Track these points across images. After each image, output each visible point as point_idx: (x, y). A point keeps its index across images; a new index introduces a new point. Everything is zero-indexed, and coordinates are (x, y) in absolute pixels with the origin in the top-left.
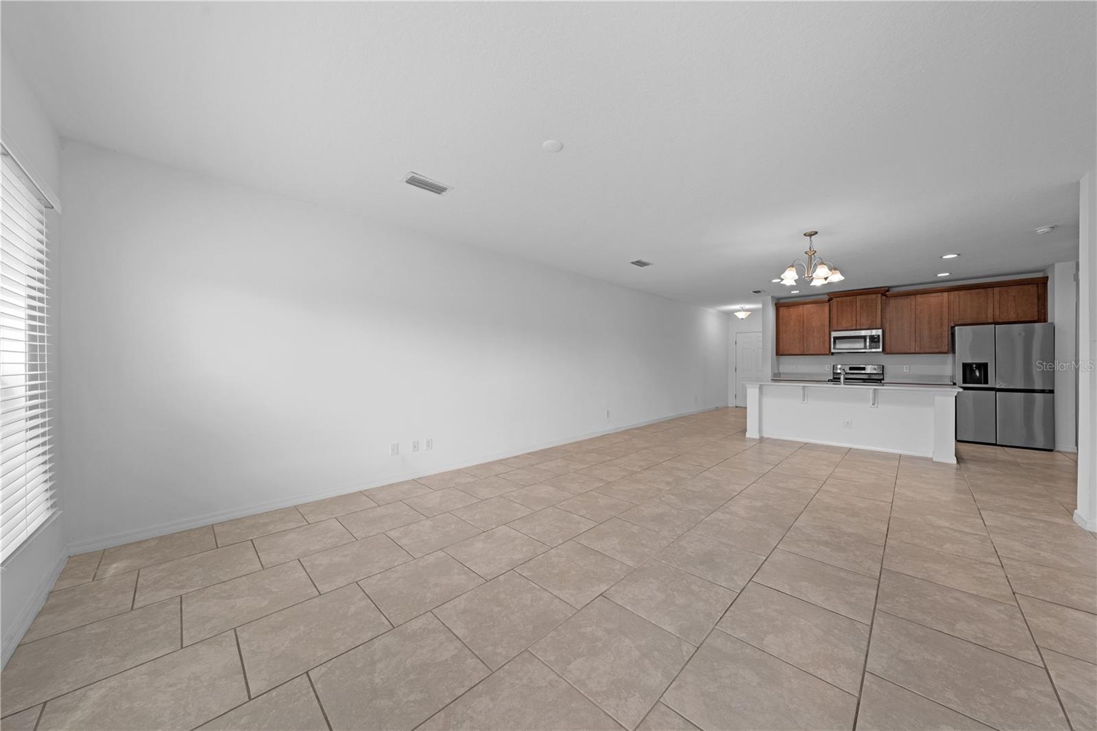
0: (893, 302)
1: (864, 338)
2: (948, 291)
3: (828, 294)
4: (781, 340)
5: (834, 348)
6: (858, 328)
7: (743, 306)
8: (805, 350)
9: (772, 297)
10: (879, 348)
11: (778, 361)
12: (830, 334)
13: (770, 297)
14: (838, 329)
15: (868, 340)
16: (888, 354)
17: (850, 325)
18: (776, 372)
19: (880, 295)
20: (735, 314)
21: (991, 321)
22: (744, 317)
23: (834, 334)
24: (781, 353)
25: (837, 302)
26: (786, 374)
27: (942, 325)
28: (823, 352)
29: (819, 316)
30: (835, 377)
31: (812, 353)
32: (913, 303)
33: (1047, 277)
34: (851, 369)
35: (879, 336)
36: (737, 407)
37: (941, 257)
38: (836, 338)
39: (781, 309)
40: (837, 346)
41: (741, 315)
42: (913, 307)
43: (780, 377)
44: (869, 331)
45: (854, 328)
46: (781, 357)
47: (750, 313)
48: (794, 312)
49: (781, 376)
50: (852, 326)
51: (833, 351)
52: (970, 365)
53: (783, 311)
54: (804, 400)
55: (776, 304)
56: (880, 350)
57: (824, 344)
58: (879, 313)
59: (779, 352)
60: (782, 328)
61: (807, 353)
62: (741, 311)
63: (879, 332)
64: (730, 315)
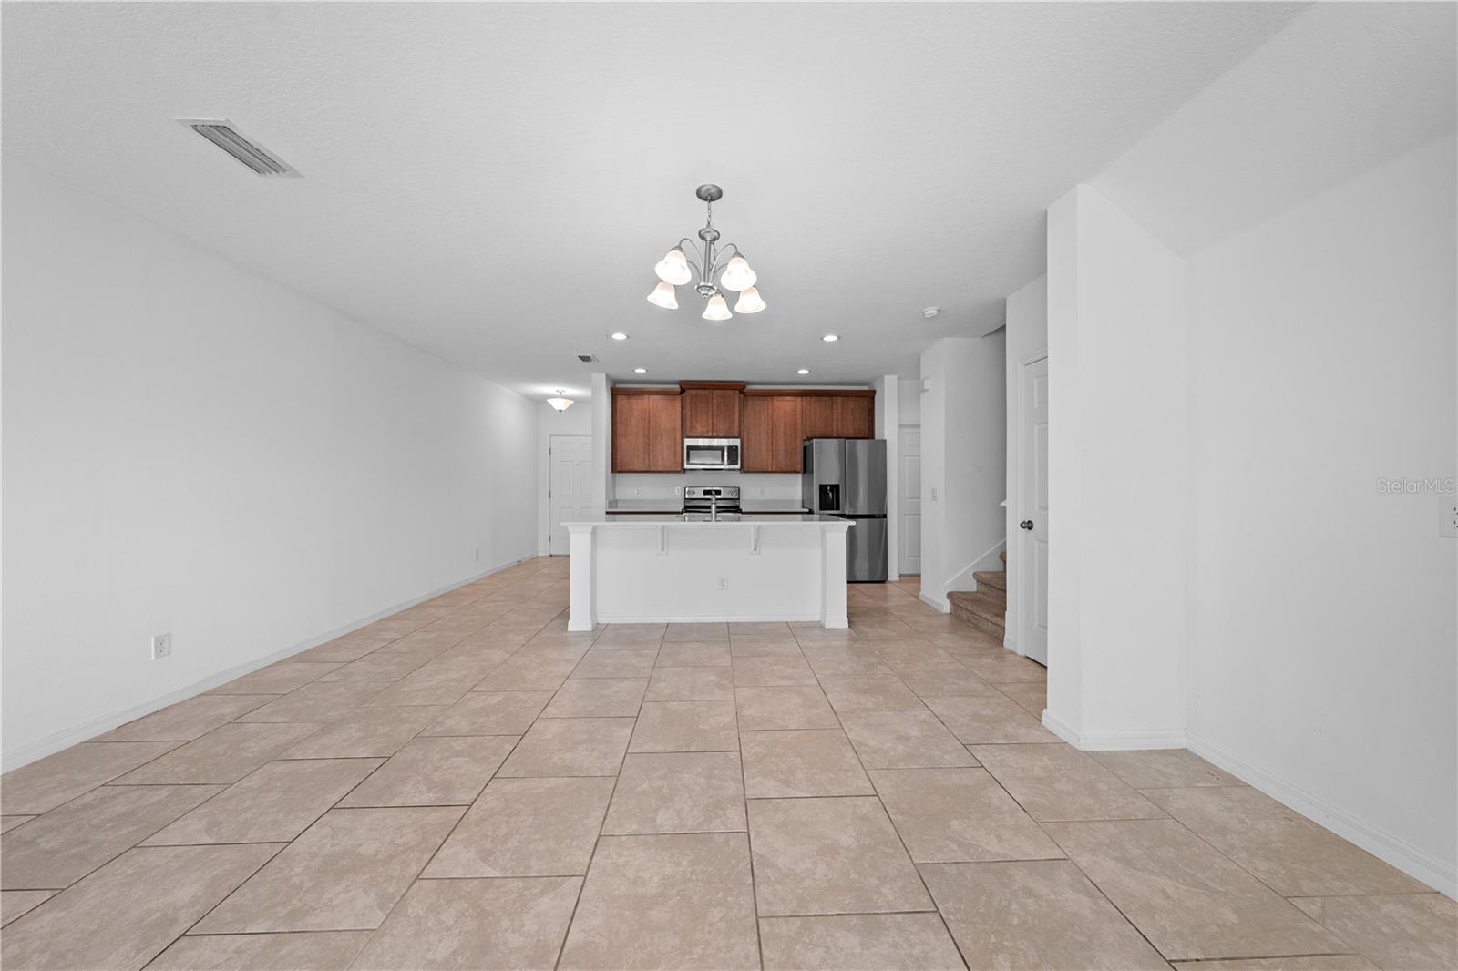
0: (750, 402)
1: (721, 449)
2: (802, 396)
3: (681, 383)
4: (619, 448)
5: (688, 464)
6: (714, 435)
7: (560, 388)
8: (652, 463)
9: (607, 376)
10: (737, 464)
11: (614, 478)
12: (683, 442)
13: (604, 376)
14: (693, 435)
15: (726, 453)
16: (746, 472)
17: (705, 430)
18: (612, 499)
19: (737, 392)
20: (549, 401)
21: (835, 435)
22: (564, 409)
23: (688, 442)
24: (618, 469)
25: (691, 395)
26: (625, 501)
27: (796, 437)
28: (674, 469)
29: (666, 414)
30: (688, 504)
31: (660, 469)
32: (770, 407)
33: (874, 392)
34: (706, 492)
35: (737, 447)
36: (551, 556)
37: (822, 339)
38: (690, 448)
39: (619, 397)
40: (691, 461)
41: (559, 404)
42: (770, 412)
43: (617, 508)
44: (726, 440)
45: (710, 435)
46: (618, 475)
47: (572, 402)
48: (638, 405)
49: (619, 505)
50: (708, 432)
51: (686, 466)
52: (826, 486)
53: (622, 401)
54: (663, 550)
55: (611, 389)
56: (738, 467)
57: (675, 456)
58: (737, 416)
59: (617, 467)
60: (620, 429)
61: (653, 469)
62: (560, 396)
63: (737, 442)
64: (539, 403)
